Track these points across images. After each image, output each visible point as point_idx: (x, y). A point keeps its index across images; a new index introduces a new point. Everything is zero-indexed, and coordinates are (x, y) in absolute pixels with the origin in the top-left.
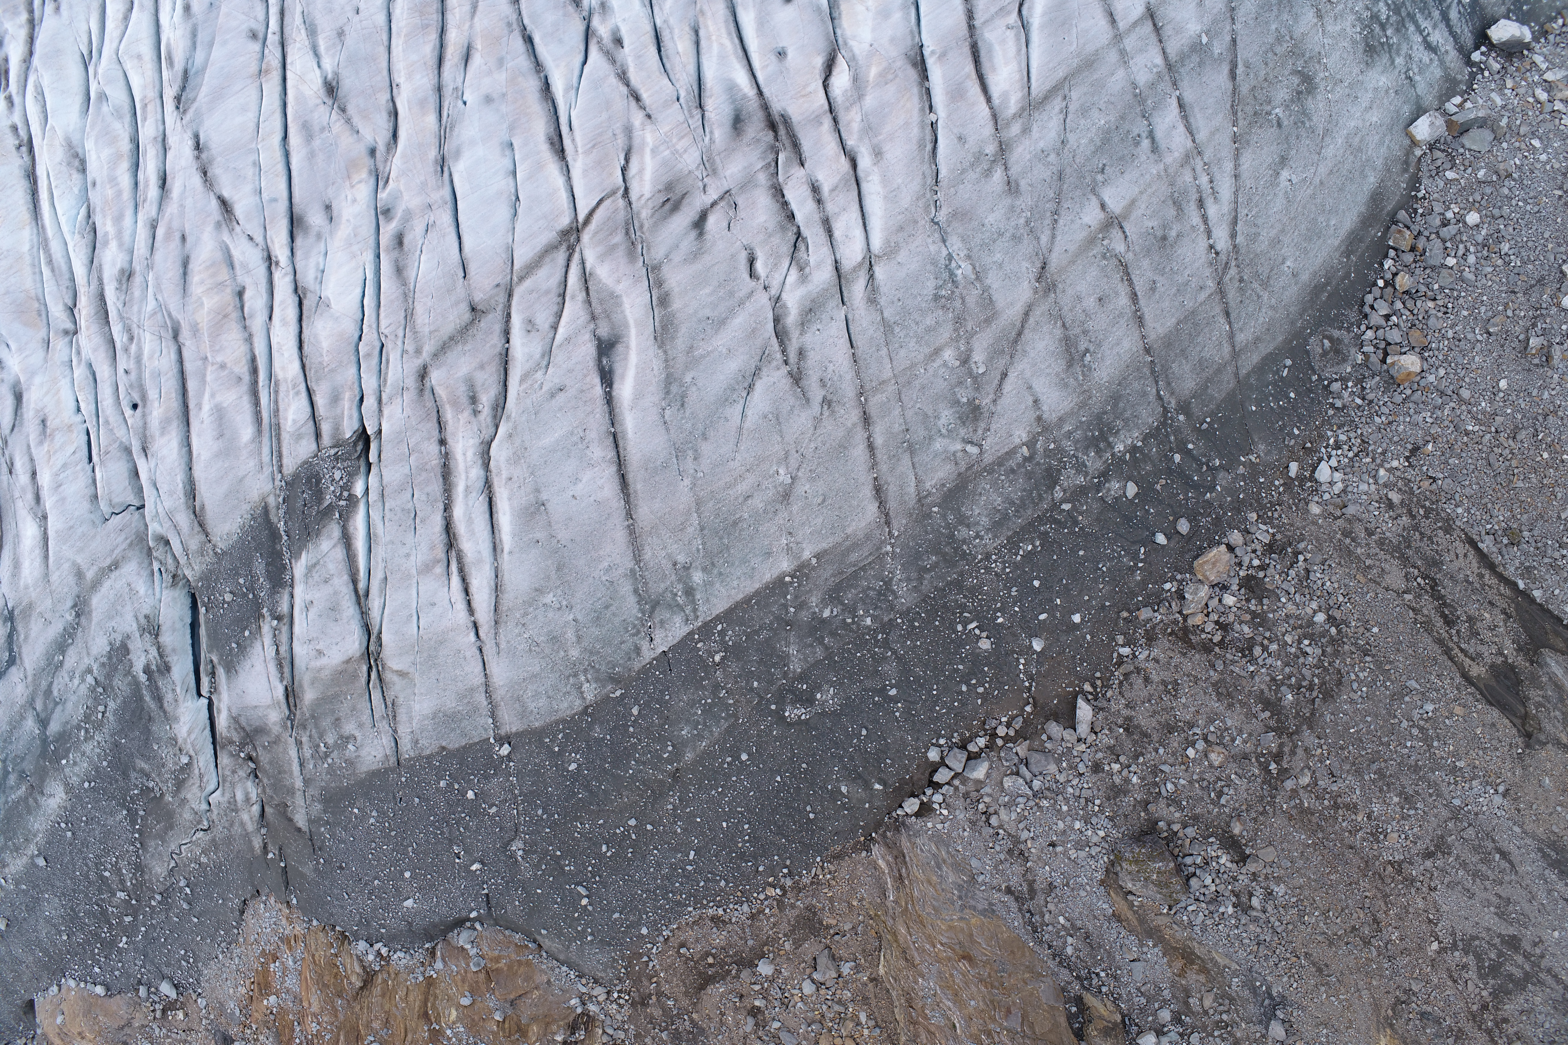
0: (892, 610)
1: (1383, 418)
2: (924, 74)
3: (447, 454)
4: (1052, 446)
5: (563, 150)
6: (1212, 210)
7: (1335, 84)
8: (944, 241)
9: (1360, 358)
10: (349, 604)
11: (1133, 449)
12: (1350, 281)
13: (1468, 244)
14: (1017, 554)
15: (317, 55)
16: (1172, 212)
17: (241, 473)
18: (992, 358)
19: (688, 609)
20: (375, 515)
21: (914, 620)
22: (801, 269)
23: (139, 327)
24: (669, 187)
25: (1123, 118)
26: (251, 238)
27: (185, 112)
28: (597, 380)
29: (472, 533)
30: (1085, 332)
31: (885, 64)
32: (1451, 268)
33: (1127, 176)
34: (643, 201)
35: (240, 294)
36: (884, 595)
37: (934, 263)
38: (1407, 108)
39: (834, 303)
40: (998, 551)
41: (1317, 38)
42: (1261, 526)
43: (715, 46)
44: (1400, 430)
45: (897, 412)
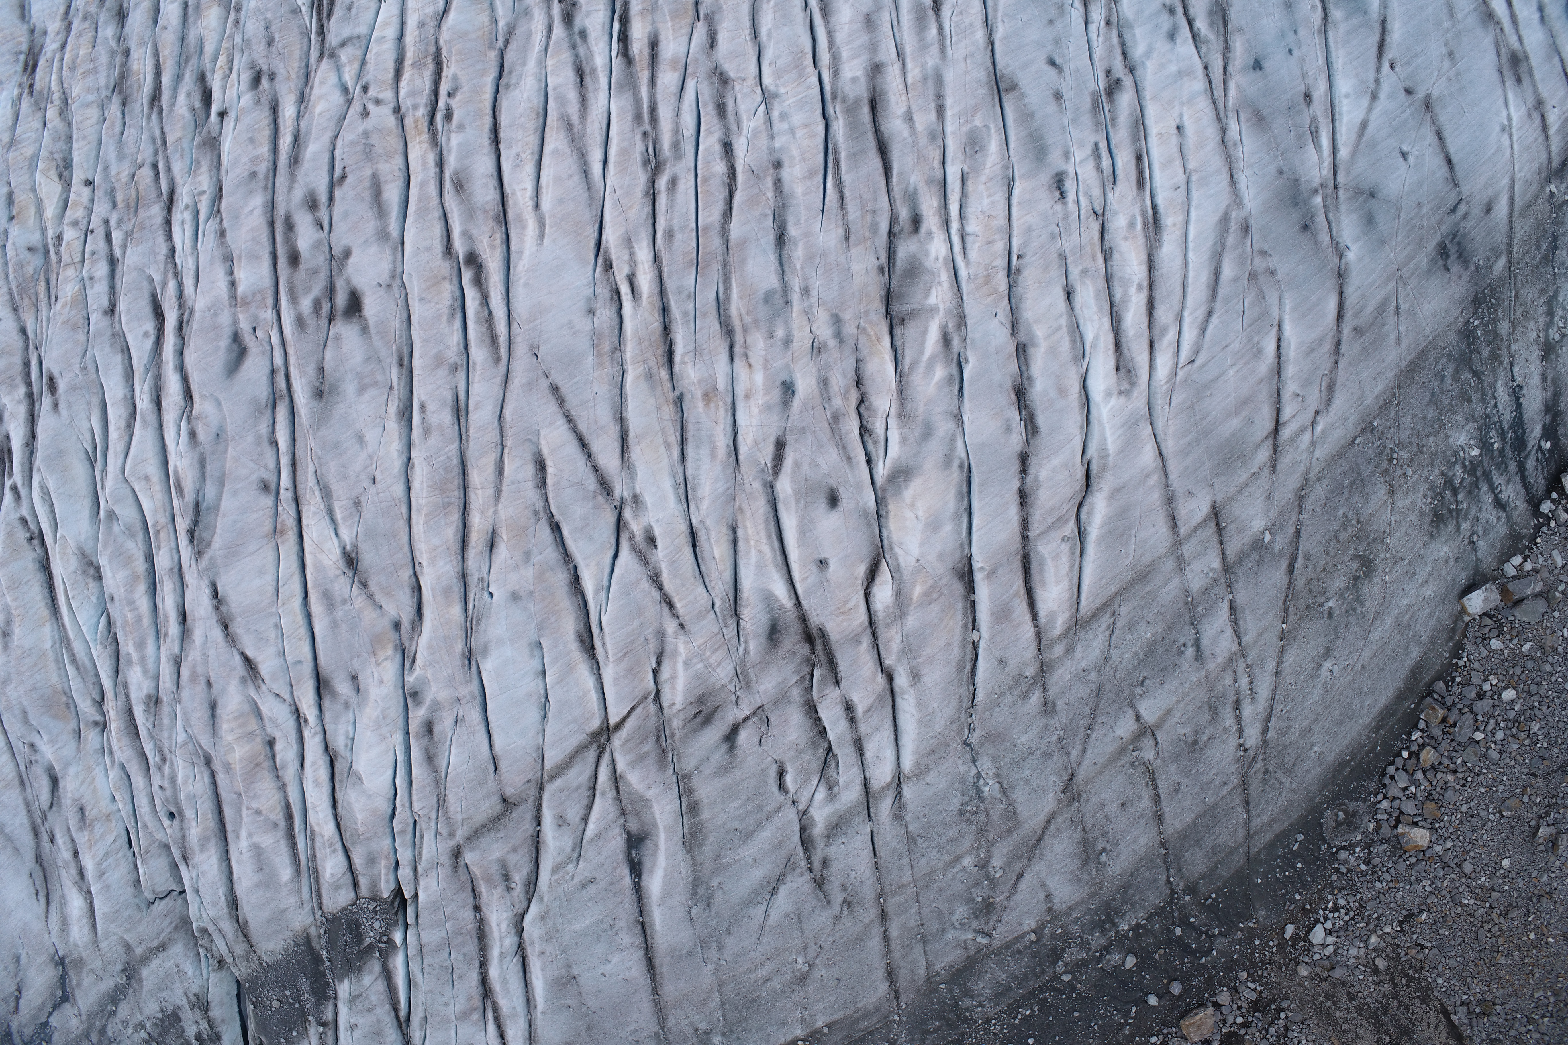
1: (1384, 884)
2: (970, 588)
3: (481, 920)
4: (1060, 931)
5: (593, 648)
6: (1247, 711)
7: (1395, 564)
8: (974, 761)
9: (1371, 826)
10: (392, 1031)
11: (1138, 925)
12: (1375, 754)
13: (1500, 718)
14: (1015, 1018)
15: (333, 520)
16: (1207, 717)
17: (282, 906)
18: (1011, 862)
20: (415, 967)
22: (830, 788)
23: (171, 752)
24: (701, 699)
25: (1170, 628)
26: (277, 695)
27: (199, 554)
28: (626, 871)
29: (507, 992)
30: (1104, 834)
31: (930, 583)
32: (1478, 742)
33: (1166, 687)
34: (674, 711)
35: (271, 743)
37: (963, 781)
38: (1464, 575)
39: (861, 819)
40: (998, 1017)
41: (1384, 517)
42: (1250, 984)
43: (753, 553)
44: (1399, 896)
45: (914, 910)
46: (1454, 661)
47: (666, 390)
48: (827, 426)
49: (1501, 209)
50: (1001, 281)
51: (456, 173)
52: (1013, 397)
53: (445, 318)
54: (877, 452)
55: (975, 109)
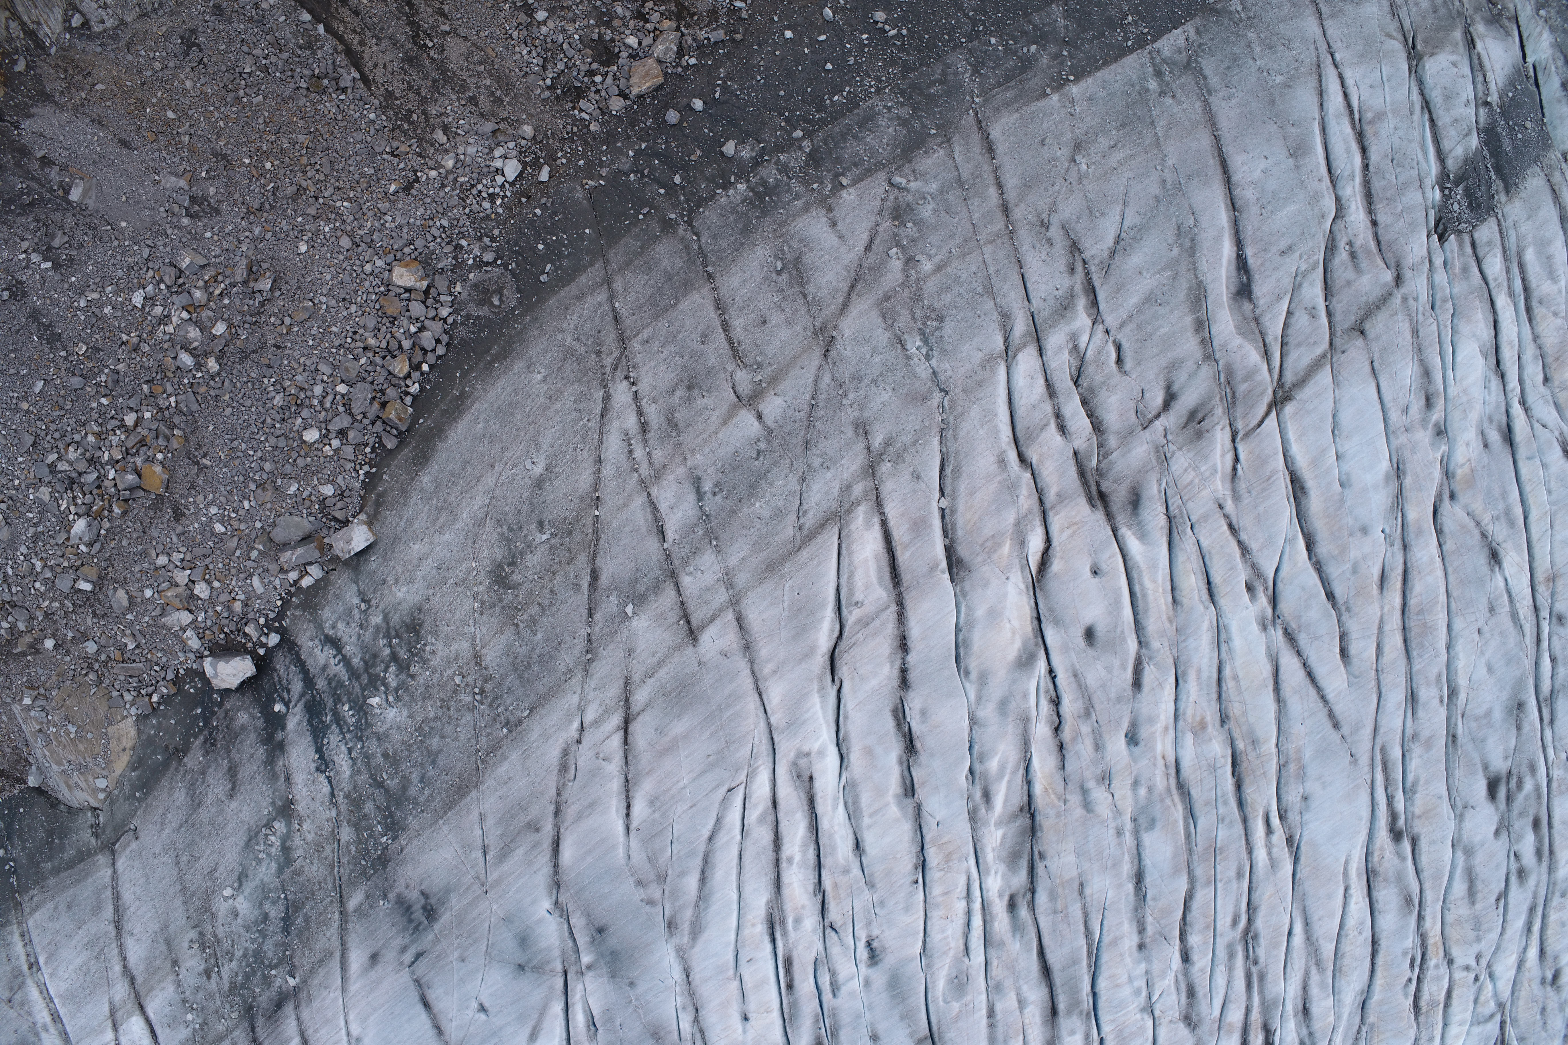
0: (970, 50)
1: (438, 224)
2: (949, 551)
3: (1370, 213)
4: (815, 186)
5: (1292, 482)
6: (631, 421)
7: (464, 580)
8: (934, 373)
9: (458, 288)
10: (1435, 102)
11: (726, 186)
12: (462, 369)
13: (318, 408)
14: (849, 92)
15: (1509, 592)
16: (679, 416)
18: (881, 264)
19: (1158, 60)
20: (1424, 166)
21: (948, 41)
22: (1075, 347)
24: (1199, 435)
25: (733, 512)
26: (1544, 426)
28: (1251, 261)
30: (781, 290)
31: (995, 557)
32: (342, 381)
33: (731, 449)
34: (1221, 424)
35: (1546, 380)
36: (978, 62)
37: (944, 352)
38: (373, 566)
39: (1042, 314)
40: (868, 94)
41: (484, 631)
42: (587, 117)
43: (1160, 581)
44: (422, 210)
45: (976, 216)
46: (374, 470)
47: (1238, 730)
48: (1096, 706)
49: (357, 958)
50: (933, 856)
51: (1410, 912)
52: (918, 745)
53: (1421, 783)
54: (1046, 682)
55: (958, 1017)
